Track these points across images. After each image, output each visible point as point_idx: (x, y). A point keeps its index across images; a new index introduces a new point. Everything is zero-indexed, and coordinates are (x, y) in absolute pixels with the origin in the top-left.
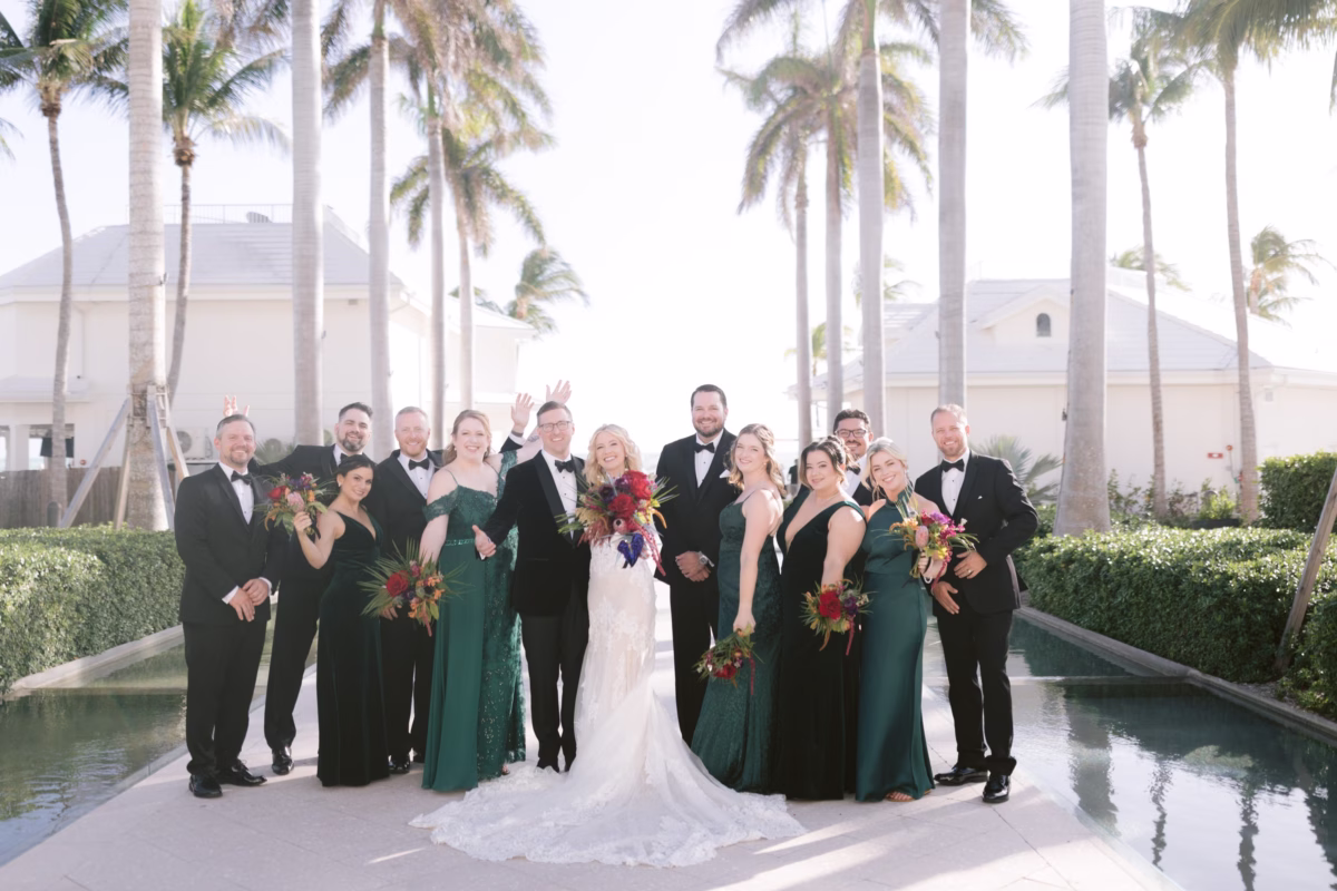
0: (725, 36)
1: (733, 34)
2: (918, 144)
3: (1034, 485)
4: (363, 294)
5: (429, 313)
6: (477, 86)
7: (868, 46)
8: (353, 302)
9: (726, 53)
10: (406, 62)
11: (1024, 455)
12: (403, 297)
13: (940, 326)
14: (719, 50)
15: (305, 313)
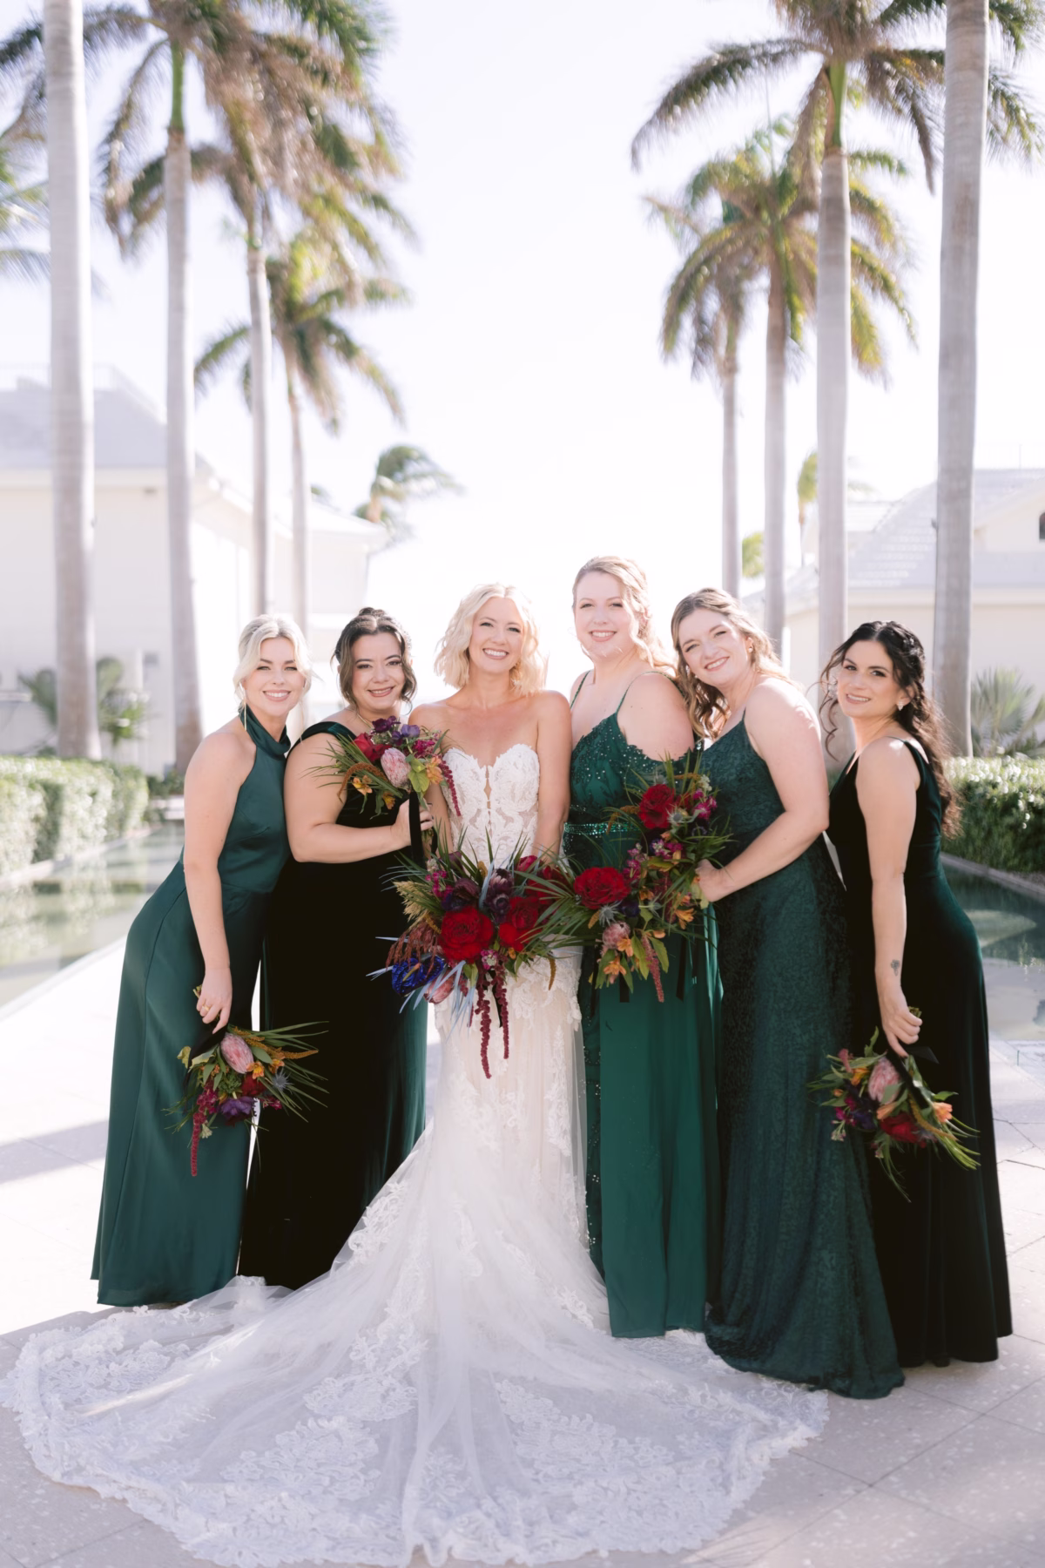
0: (641, 135)
1: (653, 131)
2: (893, 279)
3: (1034, 734)
4: (159, 479)
5: (248, 507)
6: (315, 207)
7: (833, 142)
8: (150, 491)
9: (643, 155)
10: (224, 177)
11: (1029, 692)
12: (213, 485)
13: (939, 511)
14: (634, 153)
15: (69, 491)
